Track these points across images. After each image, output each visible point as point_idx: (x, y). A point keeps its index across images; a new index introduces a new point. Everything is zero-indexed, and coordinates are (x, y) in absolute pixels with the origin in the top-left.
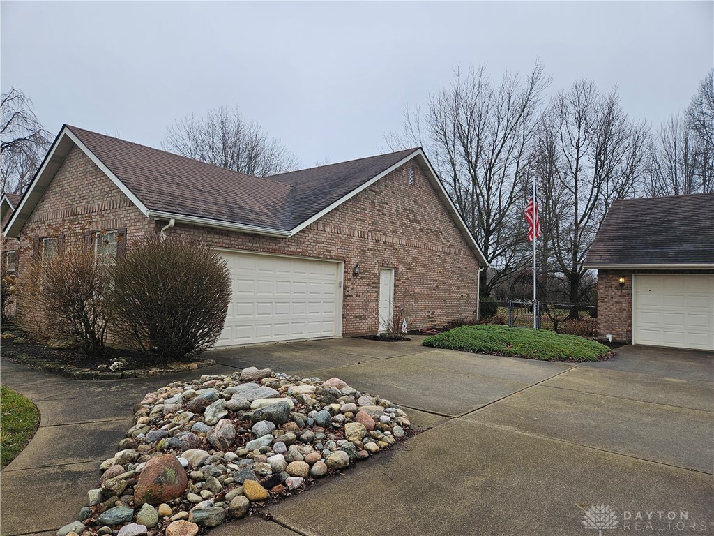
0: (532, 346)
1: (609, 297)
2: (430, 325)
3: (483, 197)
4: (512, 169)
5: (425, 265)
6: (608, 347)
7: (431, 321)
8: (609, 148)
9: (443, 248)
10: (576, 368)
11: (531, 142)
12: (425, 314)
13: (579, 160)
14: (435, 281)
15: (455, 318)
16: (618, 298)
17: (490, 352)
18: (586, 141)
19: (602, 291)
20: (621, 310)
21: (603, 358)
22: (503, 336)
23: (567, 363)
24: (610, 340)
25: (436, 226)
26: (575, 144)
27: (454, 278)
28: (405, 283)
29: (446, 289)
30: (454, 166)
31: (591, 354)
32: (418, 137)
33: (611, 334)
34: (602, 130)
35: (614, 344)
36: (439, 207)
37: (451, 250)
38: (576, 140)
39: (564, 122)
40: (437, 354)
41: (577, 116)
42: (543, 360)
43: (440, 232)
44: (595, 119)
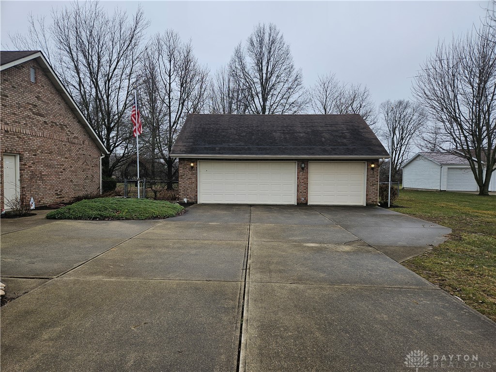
0: (134, 211)
1: (185, 175)
2: (59, 200)
3: (104, 101)
4: (125, 83)
5: (52, 152)
6: (183, 207)
7: (60, 198)
8: (189, 80)
9: (68, 139)
10: (161, 223)
11: (138, 66)
12: (53, 192)
13: (171, 85)
14: (62, 165)
15: (81, 194)
16: (190, 175)
17: (103, 218)
18: (175, 72)
19: (181, 171)
20: (192, 183)
21: (179, 214)
22: (114, 206)
23: (156, 220)
24: (186, 202)
25: (60, 120)
26: (168, 73)
27: (80, 163)
28: (31, 167)
29: (73, 172)
30: (78, 74)
31: (171, 212)
32: (43, 43)
33: (186, 198)
34: (184, 66)
35: (189, 204)
36: (62, 105)
37: (76, 141)
38: (169, 70)
39: (161, 56)
40: (57, 224)
41: (169, 54)
42: (141, 220)
43: (65, 126)
44: (179, 58)
